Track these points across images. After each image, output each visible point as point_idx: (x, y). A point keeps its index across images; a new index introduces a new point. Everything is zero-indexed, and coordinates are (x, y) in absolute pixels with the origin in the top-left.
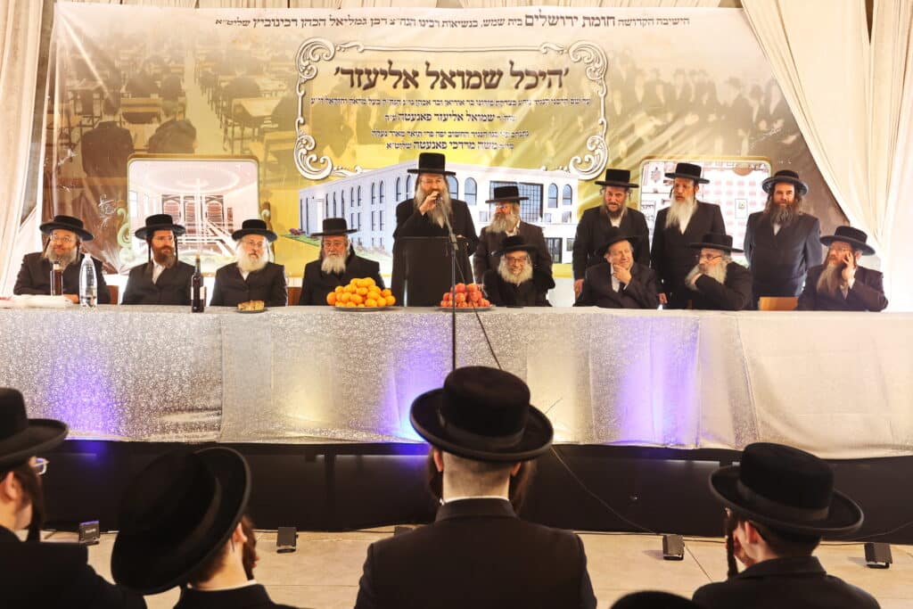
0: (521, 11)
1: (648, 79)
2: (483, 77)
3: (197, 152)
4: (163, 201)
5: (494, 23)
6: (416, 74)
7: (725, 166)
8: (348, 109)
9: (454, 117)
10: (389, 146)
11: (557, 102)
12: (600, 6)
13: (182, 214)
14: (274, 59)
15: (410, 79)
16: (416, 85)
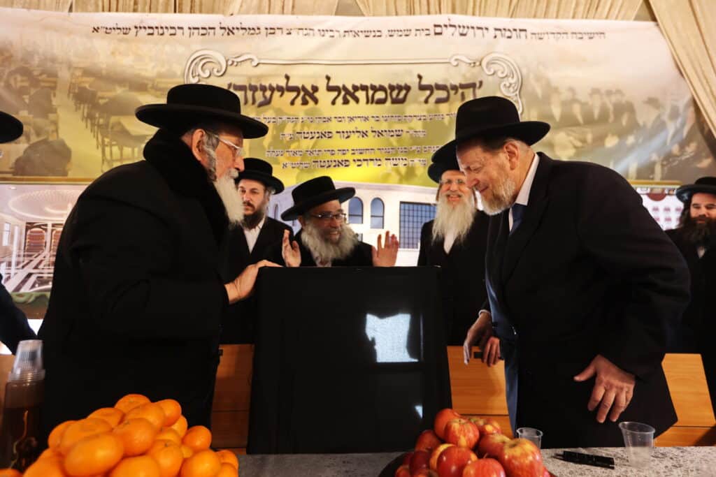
1: (564, 97)
2: (389, 91)
3: (70, 175)
4: (27, 229)
5: (400, 33)
6: (315, 89)
9: (357, 134)
10: (285, 166)
12: (512, 17)
13: (48, 245)
14: (160, 75)
15: (308, 95)
16: (316, 101)
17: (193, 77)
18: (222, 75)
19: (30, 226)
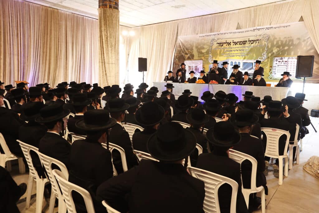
0: (252, 29)
1: (277, 40)
2: (243, 42)
3: (194, 59)
5: (247, 31)
7: (293, 58)
8: (218, 50)
9: (236, 50)
10: (224, 56)
11: (257, 46)
12: (270, 25)
14: (207, 42)
15: (229, 44)
16: (230, 45)
17: (212, 42)
18: (216, 42)
19: (189, 67)
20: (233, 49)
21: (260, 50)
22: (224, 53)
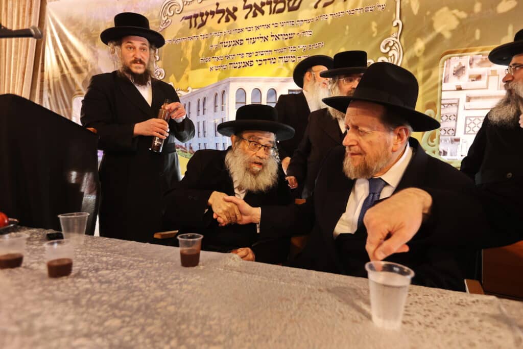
2: (287, 2)
8: (187, 46)
9: (261, 39)
10: (211, 69)
11: (352, 12)
15: (230, 14)
16: (235, 18)
17: (164, 17)
18: (180, 13)
20: (245, 35)
21: (369, 26)
22: (210, 54)
